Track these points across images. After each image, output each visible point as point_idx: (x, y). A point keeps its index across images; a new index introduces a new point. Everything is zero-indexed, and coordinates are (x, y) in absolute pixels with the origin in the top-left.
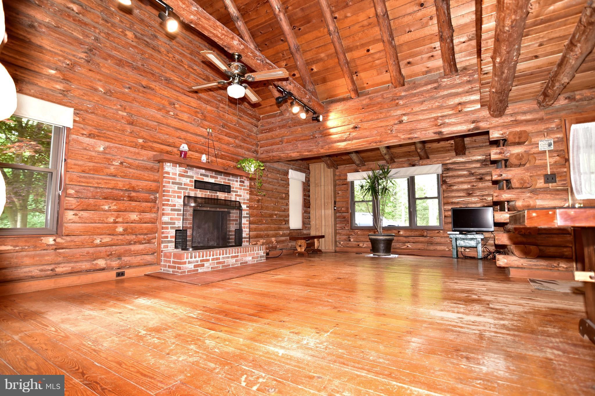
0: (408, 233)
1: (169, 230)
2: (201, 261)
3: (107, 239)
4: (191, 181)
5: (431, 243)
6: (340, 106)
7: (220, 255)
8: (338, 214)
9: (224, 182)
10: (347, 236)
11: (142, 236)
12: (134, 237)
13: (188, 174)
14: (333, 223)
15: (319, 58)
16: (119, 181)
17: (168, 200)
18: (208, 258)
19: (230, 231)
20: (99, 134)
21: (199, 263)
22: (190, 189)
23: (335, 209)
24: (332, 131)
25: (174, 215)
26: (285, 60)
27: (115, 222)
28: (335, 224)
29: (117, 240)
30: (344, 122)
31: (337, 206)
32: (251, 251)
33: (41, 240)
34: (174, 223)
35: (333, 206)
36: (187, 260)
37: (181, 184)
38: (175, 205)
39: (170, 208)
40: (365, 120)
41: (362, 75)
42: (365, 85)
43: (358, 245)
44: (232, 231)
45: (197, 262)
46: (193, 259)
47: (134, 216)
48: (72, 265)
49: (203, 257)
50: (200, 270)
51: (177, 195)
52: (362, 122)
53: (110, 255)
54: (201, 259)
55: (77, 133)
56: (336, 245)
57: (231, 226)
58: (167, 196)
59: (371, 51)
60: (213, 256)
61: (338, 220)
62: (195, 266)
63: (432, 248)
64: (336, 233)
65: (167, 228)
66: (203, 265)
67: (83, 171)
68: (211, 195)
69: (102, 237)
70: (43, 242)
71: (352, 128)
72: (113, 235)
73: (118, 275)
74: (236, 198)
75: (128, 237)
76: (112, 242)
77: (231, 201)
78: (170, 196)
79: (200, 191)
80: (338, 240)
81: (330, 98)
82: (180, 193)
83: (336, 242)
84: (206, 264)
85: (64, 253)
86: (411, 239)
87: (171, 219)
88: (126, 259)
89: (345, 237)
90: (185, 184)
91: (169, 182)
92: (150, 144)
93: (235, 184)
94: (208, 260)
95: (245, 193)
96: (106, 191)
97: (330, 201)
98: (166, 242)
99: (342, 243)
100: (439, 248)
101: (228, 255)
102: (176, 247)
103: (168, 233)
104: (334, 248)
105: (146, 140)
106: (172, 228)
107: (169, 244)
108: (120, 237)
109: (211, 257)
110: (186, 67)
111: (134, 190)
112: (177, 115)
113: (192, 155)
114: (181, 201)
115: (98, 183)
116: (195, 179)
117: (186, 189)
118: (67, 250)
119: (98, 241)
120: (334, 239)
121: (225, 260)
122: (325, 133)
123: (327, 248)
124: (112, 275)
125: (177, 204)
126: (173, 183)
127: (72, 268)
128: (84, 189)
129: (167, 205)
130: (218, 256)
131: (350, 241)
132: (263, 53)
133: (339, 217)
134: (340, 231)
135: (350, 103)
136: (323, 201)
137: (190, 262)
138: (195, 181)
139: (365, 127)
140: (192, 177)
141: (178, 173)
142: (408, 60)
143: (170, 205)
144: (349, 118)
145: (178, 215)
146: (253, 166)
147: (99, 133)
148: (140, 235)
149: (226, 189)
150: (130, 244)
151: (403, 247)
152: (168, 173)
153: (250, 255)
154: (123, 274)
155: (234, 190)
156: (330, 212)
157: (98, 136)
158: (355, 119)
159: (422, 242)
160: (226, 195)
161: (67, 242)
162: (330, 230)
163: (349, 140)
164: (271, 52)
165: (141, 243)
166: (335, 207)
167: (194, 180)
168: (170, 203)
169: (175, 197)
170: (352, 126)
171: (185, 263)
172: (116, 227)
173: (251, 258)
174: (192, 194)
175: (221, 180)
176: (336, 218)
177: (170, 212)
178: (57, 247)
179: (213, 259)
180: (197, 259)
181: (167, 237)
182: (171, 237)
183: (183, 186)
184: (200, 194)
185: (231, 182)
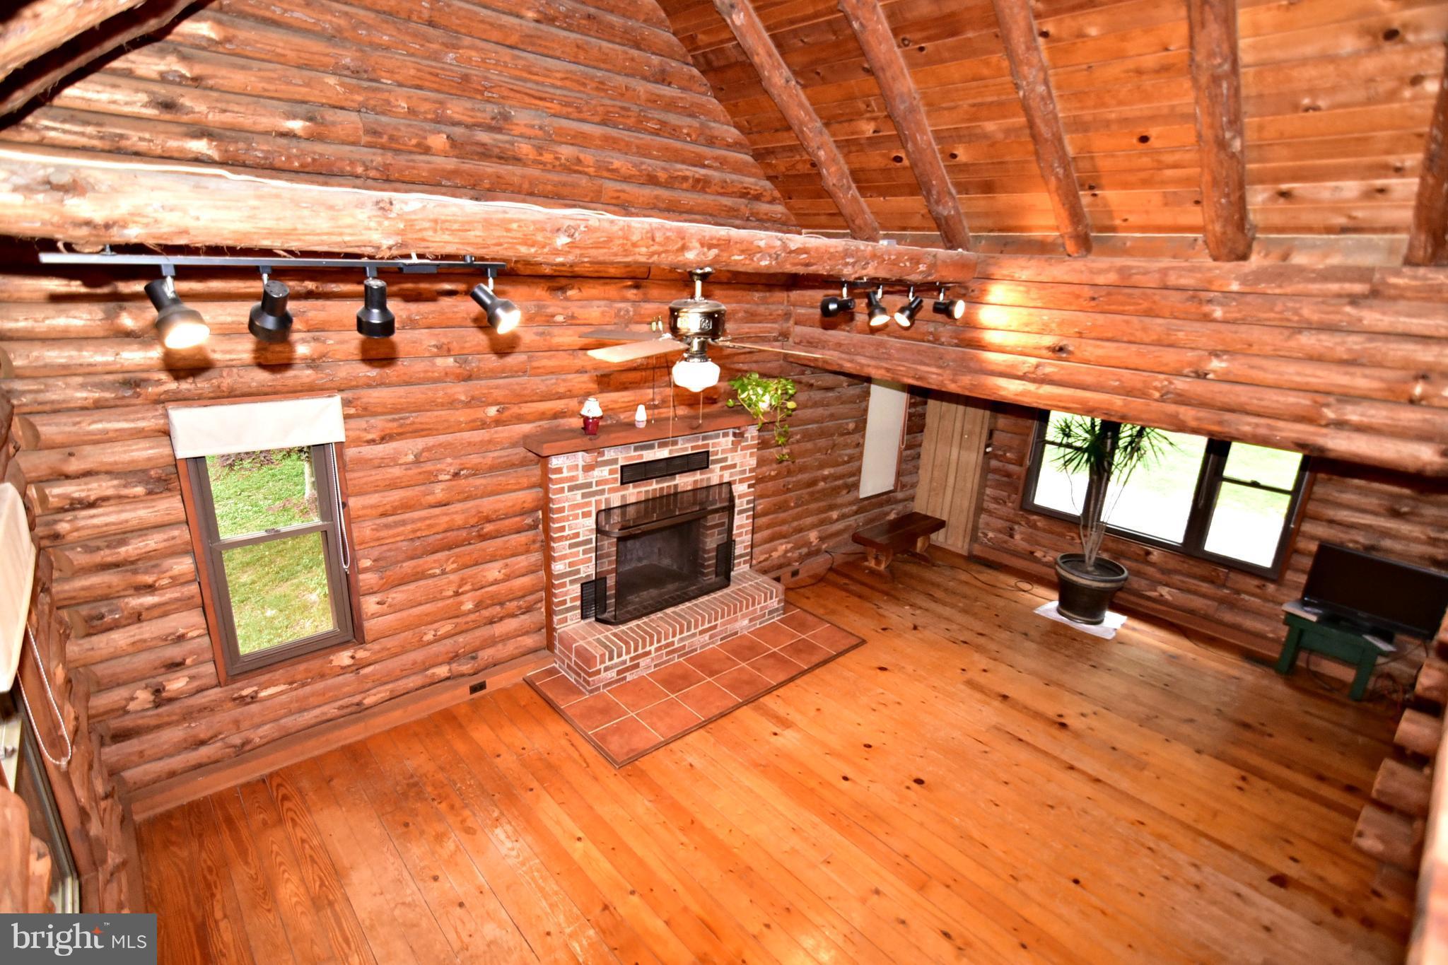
0: (1173, 563)
1: (569, 587)
2: (632, 659)
3: (447, 627)
4: (611, 472)
5: (1232, 605)
6: (1026, 268)
7: (674, 636)
8: (994, 463)
9: (693, 448)
10: (1008, 524)
11: (515, 603)
12: (498, 608)
13: (606, 458)
14: (976, 487)
15: (978, 131)
16: (457, 513)
17: (563, 528)
18: (648, 649)
19: (706, 551)
20: (400, 430)
21: (628, 664)
22: (612, 490)
23: (986, 453)
24: (990, 337)
25: (577, 554)
26: (874, 119)
27: (457, 594)
28: (983, 485)
29: (467, 623)
30: (1027, 325)
31: (995, 441)
32: (747, 607)
33: (331, 662)
34: (578, 572)
35: (983, 445)
36: (603, 666)
37: (589, 485)
38: (577, 535)
39: (568, 543)
40: (1093, 335)
41: (1111, 195)
42: (1118, 222)
43: (1032, 553)
44: (709, 551)
45: (624, 662)
46: (616, 660)
47: (493, 571)
48: (390, 686)
49: (636, 650)
50: (630, 677)
51: (580, 512)
52: (1081, 337)
53: (454, 658)
54: (632, 654)
55: (358, 442)
56: (974, 538)
57: (708, 540)
58: (559, 520)
59: (1153, 142)
60: (659, 641)
61: (990, 476)
62: (619, 673)
63: (1228, 617)
64: (980, 509)
65: (563, 585)
66: (637, 666)
67: (383, 515)
68: (662, 489)
69: (436, 626)
70: (334, 663)
71: (1049, 348)
72: (457, 617)
73: (474, 689)
74: (721, 476)
75: (486, 613)
76: (458, 629)
77: (709, 487)
78: (566, 519)
79: (634, 487)
80: (981, 526)
81: (1000, 230)
82: (589, 504)
83: (975, 528)
84: (643, 662)
85: (373, 674)
86: (1177, 578)
87: (571, 564)
88: (486, 655)
89: (1000, 524)
90: (598, 483)
91: (562, 490)
92: (515, 410)
93: (721, 444)
94: (649, 653)
95: (745, 456)
96: (431, 539)
97: (977, 429)
98: (561, 612)
99: (991, 535)
100: (1250, 623)
101: (693, 631)
102: (584, 617)
103: (566, 594)
104: (966, 547)
105: (503, 405)
106: (572, 582)
107: (569, 615)
108: (472, 617)
109: (656, 645)
110: (591, 170)
111: (489, 520)
112: (573, 317)
113: (615, 402)
114: (591, 522)
115: (414, 531)
116: (621, 463)
117: (602, 492)
118: (377, 666)
119: (429, 637)
120: (971, 519)
121: (686, 643)
122: (969, 339)
123: (950, 542)
124: (461, 693)
125: (580, 531)
126: (571, 489)
127: (392, 691)
128: (389, 550)
129: (561, 539)
130: (671, 640)
131: (1012, 536)
132: (809, 91)
133: (996, 471)
134: (992, 506)
135: (1060, 270)
136: (958, 425)
137: (607, 669)
138: (622, 467)
139: (1087, 355)
140: (615, 461)
141: (581, 463)
142: (1284, 187)
143: (566, 538)
144: (1046, 315)
145: (585, 552)
146: (767, 398)
147: (401, 426)
148: (510, 600)
149: (700, 461)
150: (491, 622)
151: (1149, 593)
152: (559, 470)
153: (743, 617)
154: (482, 686)
155: (720, 456)
156: (972, 458)
157: (400, 434)
158: (1062, 323)
159: (1204, 596)
160: (698, 476)
161: (375, 653)
162: (966, 504)
163: (1034, 381)
164: (831, 93)
165: (513, 616)
166: (987, 446)
167: (618, 466)
168: (567, 533)
169: (576, 516)
170: (1048, 340)
171: (598, 672)
172: (461, 603)
173: (746, 622)
174: (616, 501)
175: (685, 447)
176: (986, 470)
177: (568, 551)
178: (358, 666)
179: (658, 649)
180: (624, 657)
181: (564, 602)
182: (573, 600)
183: (594, 488)
184: (634, 493)
185: (710, 442)
